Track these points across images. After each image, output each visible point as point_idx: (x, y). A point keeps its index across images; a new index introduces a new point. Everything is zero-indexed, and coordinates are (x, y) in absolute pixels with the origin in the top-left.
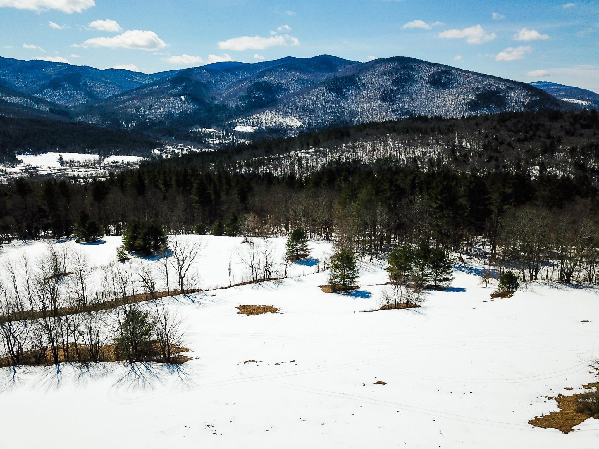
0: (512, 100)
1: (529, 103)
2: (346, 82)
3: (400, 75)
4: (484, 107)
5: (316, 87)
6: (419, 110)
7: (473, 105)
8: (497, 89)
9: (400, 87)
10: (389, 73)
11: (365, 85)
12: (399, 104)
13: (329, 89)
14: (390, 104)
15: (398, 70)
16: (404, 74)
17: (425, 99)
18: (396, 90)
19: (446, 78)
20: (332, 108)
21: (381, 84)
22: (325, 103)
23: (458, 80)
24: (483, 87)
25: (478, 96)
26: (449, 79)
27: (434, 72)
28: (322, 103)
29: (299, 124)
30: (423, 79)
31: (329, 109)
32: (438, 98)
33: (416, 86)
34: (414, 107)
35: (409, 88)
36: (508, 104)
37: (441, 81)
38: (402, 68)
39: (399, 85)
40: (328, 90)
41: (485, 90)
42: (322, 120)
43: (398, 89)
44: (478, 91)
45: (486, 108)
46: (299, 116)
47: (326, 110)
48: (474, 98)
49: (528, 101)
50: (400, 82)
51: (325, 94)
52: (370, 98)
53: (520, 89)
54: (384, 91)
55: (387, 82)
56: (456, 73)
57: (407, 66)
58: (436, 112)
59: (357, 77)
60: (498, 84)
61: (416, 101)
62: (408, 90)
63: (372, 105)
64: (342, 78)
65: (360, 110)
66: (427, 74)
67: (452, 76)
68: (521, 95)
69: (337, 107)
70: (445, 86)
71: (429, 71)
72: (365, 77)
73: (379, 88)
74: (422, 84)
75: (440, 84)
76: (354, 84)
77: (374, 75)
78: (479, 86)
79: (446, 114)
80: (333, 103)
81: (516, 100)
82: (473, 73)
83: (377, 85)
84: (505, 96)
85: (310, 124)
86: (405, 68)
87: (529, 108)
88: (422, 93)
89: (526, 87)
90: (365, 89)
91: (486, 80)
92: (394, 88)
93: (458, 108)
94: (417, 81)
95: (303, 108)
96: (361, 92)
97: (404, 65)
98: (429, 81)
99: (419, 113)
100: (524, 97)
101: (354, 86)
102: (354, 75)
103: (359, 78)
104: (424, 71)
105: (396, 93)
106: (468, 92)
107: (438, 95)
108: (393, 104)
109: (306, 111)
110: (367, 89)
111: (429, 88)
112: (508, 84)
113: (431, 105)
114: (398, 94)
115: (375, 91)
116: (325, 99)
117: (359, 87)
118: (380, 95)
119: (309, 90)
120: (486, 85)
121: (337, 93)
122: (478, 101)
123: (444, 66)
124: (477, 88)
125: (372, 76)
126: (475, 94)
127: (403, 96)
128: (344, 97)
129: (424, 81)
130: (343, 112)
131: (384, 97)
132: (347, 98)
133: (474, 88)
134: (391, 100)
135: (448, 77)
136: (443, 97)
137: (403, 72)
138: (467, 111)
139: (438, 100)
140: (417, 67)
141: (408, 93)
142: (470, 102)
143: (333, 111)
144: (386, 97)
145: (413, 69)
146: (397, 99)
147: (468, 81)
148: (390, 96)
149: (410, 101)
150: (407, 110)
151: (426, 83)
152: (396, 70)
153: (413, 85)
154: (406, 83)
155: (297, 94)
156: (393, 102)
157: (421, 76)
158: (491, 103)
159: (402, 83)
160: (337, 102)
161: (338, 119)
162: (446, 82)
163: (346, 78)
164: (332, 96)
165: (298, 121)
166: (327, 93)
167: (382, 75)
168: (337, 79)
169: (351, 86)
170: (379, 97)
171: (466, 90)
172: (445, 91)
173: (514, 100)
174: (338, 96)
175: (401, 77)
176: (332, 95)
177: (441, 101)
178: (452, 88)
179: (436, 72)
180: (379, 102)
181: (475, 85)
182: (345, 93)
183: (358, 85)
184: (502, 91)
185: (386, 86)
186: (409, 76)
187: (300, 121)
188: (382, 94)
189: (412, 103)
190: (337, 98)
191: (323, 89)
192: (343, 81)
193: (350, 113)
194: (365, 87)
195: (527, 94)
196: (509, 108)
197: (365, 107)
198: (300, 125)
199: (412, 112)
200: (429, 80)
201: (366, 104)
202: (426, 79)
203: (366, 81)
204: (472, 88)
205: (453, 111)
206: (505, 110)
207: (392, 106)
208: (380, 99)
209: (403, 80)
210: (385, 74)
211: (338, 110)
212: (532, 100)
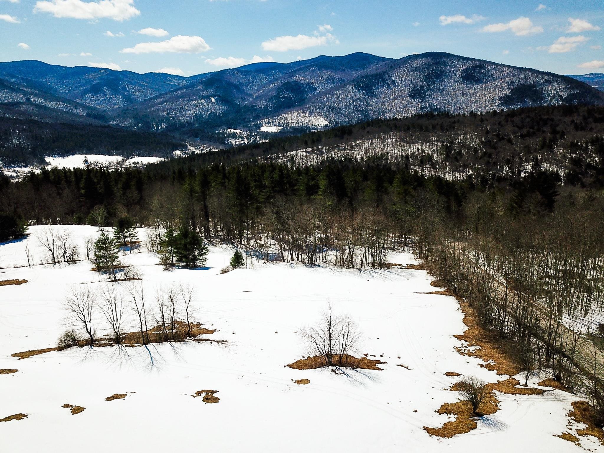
0: (550, 94)
1: (567, 97)
2: (375, 80)
3: (432, 71)
4: (518, 102)
5: (345, 85)
6: (449, 107)
7: (506, 100)
8: (534, 82)
9: (431, 84)
10: (420, 69)
11: (395, 82)
12: (428, 101)
13: (358, 87)
14: (419, 100)
15: (430, 65)
16: (436, 69)
17: (456, 94)
18: (426, 87)
19: (479, 72)
20: (359, 106)
21: (412, 81)
22: (353, 101)
23: (492, 75)
24: (519, 81)
25: (512, 90)
26: (482, 73)
27: (467, 67)
28: (349, 101)
29: (324, 123)
30: (456, 74)
31: (357, 108)
32: (470, 93)
33: (448, 82)
34: (444, 103)
35: (440, 84)
36: (545, 98)
37: (474, 76)
38: (434, 64)
39: (430, 81)
40: (356, 88)
41: (521, 84)
42: (348, 118)
43: (429, 85)
44: (513, 86)
45: (521, 103)
46: (325, 115)
47: (354, 108)
48: (508, 93)
49: (567, 94)
50: (431, 78)
51: (353, 92)
52: (399, 96)
53: (559, 83)
54: (414, 88)
55: (417, 78)
56: (490, 66)
57: (439, 61)
58: (467, 108)
59: (388, 74)
60: (535, 77)
61: (447, 97)
62: (439, 86)
63: (400, 102)
64: (372, 76)
65: (388, 108)
66: (460, 68)
67: (486, 71)
68: (560, 89)
69: (365, 105)
70: (478, 81)
71: (463, 66)
72: (396, 74)
73: (410, 85)
74: (454, 80)
75: (473, 79)
76: (384, 81)
77: (405, 71)
78: (514, 80)
79: (478, 110)
80: (361, 101)
81: (554, 94)
82: (509, 67)
83: (407, 82)
84: (542, 90)
85: (336, 123)
86: (437, 63)
87: (567, 102)
88: (454, 89)
89: (565, 80)
90: (395, 86)
91: (522, 74)
92: (425, 84)
93: (491, 104)
94: (449, 76)
95: (330, 107)
96: (392, 89)
97: (437, 61)
98: (462, 77)
99: (449, 110)
100: (562, 91)
101: (383, 83)
102: (384, 72)
103: (389, 76)
104: (457, 66)
105: (426, 89)
106: (502, 86)
107: (471, 91)
108: (422, 101)
109: (332, 110)
110: (398, 86)
111: (462, 84)
112: (546, 77)
113: (463, 101)
114: (429, 91)
115: (404, 88)
116: (353, 98)
117: (388, 85)
118: (410, 92)
119: (338, 88)
120: (522, 79)
121: (366, 91)
122: (512, 96)
123: (479, 60)
124: (512, 82)
125: (403, 73)
126: (510, 89)
127: (434, 93)
128: (373, 95)
129: (457, 76)
130: (371, 110)
131: (413, 94)
132: (375, 96)
133: (509, 82)
134: (420, 96)
135: (482, 71)
136: (475, 93)
137: (436, 67)
138: (500, 107)
139: (470, 96)
140: (450, 62)
141: (439, 89)
142: (504, 97)
143: (360, 110)
144: (416, 94)
145: (445, 64)
146: (427, 95)
147: (502, 75)
148: (420, 93)
149: (441, 97)
150: (437, 107)
151: (459, 78)
152: (428, 65)
153: (445, 81)
154: (437, 78)
155: (326, 93)
156: (423, 99)
157: (454, 71)
158: (526, 97)
159: (433, 79)
160: (365, 101)
161: (365, 118)
162: (479, 77)
163: (376, 75)
164: (361, 95)
165: (324, 120)
166: (356, 91)
167: (413, 71)
168: (366, 77)
169: (381, 84)
170: (408, 95)
171: (501, 85)
172: (478, 86)
173: (551, 93)
174: (367, 94)
175: (432, 73)
176: (361, 93)
177: (473, 96)
178: (486, 82)
179: (469, 67)
180: (408, 99)
181: (510, 79)
182: (374, 91)
183: (388, 82)
184: (539, 84)
185: (416, 82)
186: (441, 71)
187: (326, 120)
188: (412, 91)
189: (442, 100)
190: (366, 96)
191: (351, 88)
192: (372, 78)
193: (377, 111)
194: (395, 84)
195: (566, 87)
196: (545, 102)
197: (393, 105)
198: (326, 124)
199: (442, 108)
200: (461, 75)
201: (395, 101)
202: (459, 74)
203: (396, 78)
204: (507, 83)
205: (485, 107)
206: (541, 104)
207: (421, 103)
208: (409, 96)
209: (434, 76)
210: (416, 70)
211: (365, 108)
212: (571, 94)
